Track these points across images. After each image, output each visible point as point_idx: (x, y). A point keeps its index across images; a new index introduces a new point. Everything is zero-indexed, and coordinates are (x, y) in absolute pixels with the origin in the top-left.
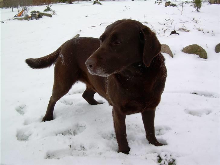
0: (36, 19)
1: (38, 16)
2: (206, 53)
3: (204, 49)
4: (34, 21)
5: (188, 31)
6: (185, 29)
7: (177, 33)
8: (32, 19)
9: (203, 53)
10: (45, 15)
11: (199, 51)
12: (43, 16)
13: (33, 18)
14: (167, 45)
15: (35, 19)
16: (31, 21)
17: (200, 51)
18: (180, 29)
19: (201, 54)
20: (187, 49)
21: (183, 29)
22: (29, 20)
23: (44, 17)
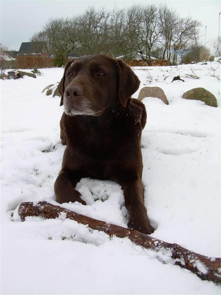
0: (15, 79)
1: (17, 75)
2: (215, 100)
3: (213, 95)
4: (12, 80)
5: (198, 78)
6: (194, 75)
7: (182, 80)
8: (8, 79)
9: (210, 99)
10: (26, 75)
11: (205, 97)
12: (23, 75)
13: (10, 77)
14: (160, 88)
15: (13, 79)
16: (6, 81)
17: (207, 97)
18: (187, 76)
19: (208, 100)
20: (188, 94)
21: (191, 76)
22: (4, 80)
23: (26, 77)
